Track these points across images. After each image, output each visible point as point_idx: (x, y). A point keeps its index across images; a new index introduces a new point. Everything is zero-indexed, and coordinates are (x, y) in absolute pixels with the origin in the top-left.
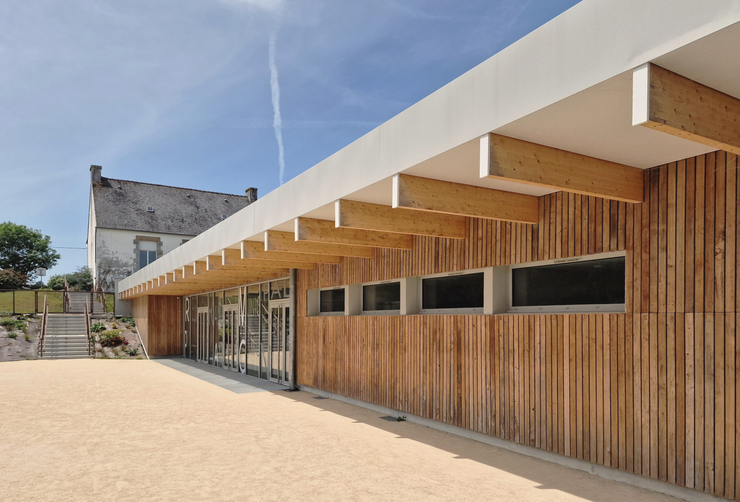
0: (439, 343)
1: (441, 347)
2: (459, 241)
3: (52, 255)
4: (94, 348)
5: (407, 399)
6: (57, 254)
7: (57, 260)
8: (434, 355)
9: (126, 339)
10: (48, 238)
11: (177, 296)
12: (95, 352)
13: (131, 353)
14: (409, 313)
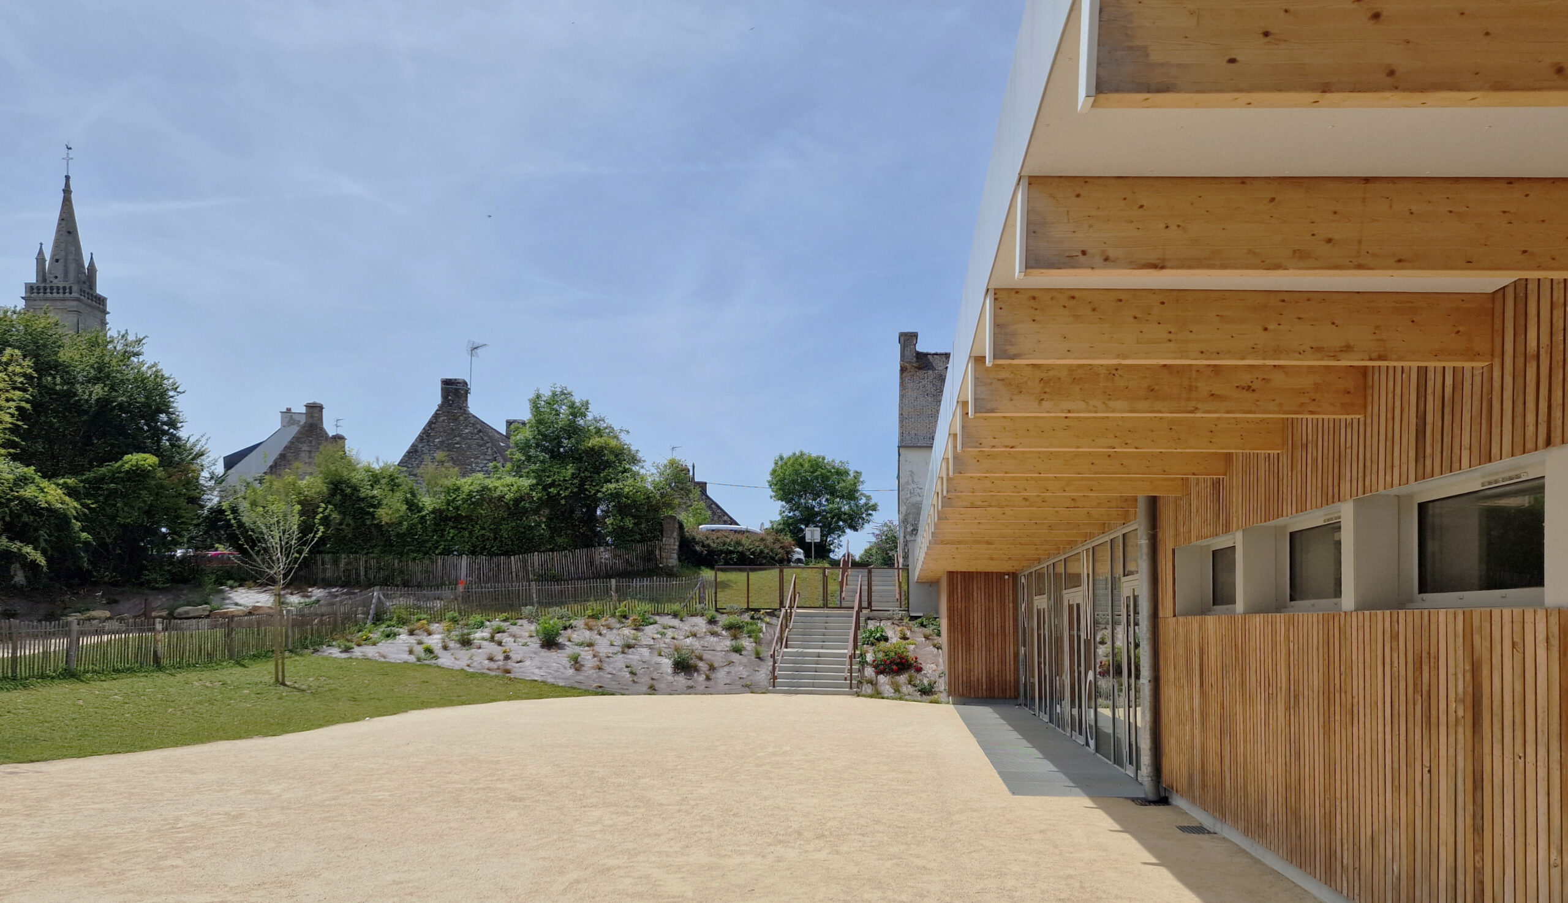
0: (1428, 699)
1: (1434, 713)
2: (1477, 372)
3: (866, 504)
4: (863, 676)
5: (1357, 866)
6: (872, 503)
7: (873, 513)
8: (1416, 738)
9: (919, 661)
10: (858, 474)
11: (1005, 574)
12: (860, 682)
13: (922, 689)
14: (1360, 607)
